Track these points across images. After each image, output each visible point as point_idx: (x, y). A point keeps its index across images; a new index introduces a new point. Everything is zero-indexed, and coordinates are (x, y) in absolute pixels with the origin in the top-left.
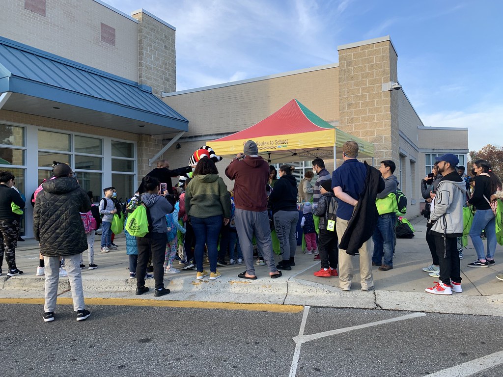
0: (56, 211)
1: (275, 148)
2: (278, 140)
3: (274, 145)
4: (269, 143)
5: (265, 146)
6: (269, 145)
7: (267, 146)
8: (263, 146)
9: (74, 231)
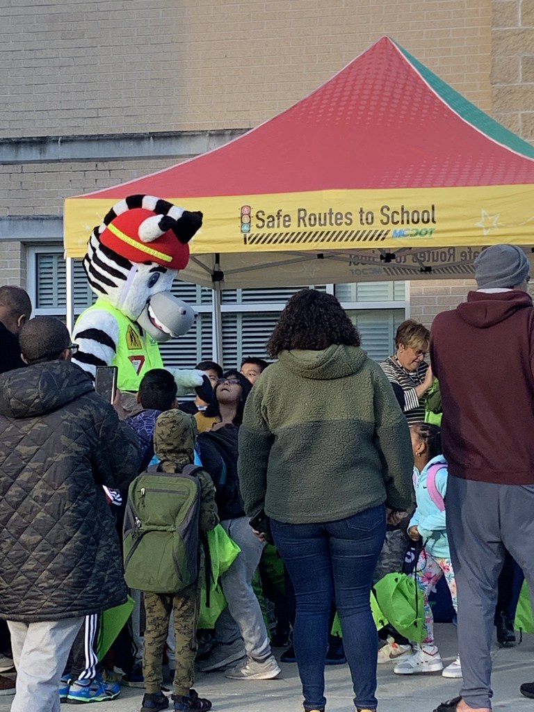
0: (17, 475)
1: (380, 236)
2: (395, 206)
3: (377, 226)
4: (356, 217)
5: (336, 228)
6: (356, 226)
7: (344, 228)
8: (327, 228)
9: (70, 539)
